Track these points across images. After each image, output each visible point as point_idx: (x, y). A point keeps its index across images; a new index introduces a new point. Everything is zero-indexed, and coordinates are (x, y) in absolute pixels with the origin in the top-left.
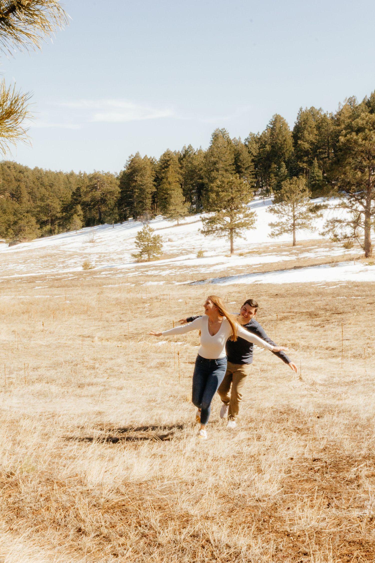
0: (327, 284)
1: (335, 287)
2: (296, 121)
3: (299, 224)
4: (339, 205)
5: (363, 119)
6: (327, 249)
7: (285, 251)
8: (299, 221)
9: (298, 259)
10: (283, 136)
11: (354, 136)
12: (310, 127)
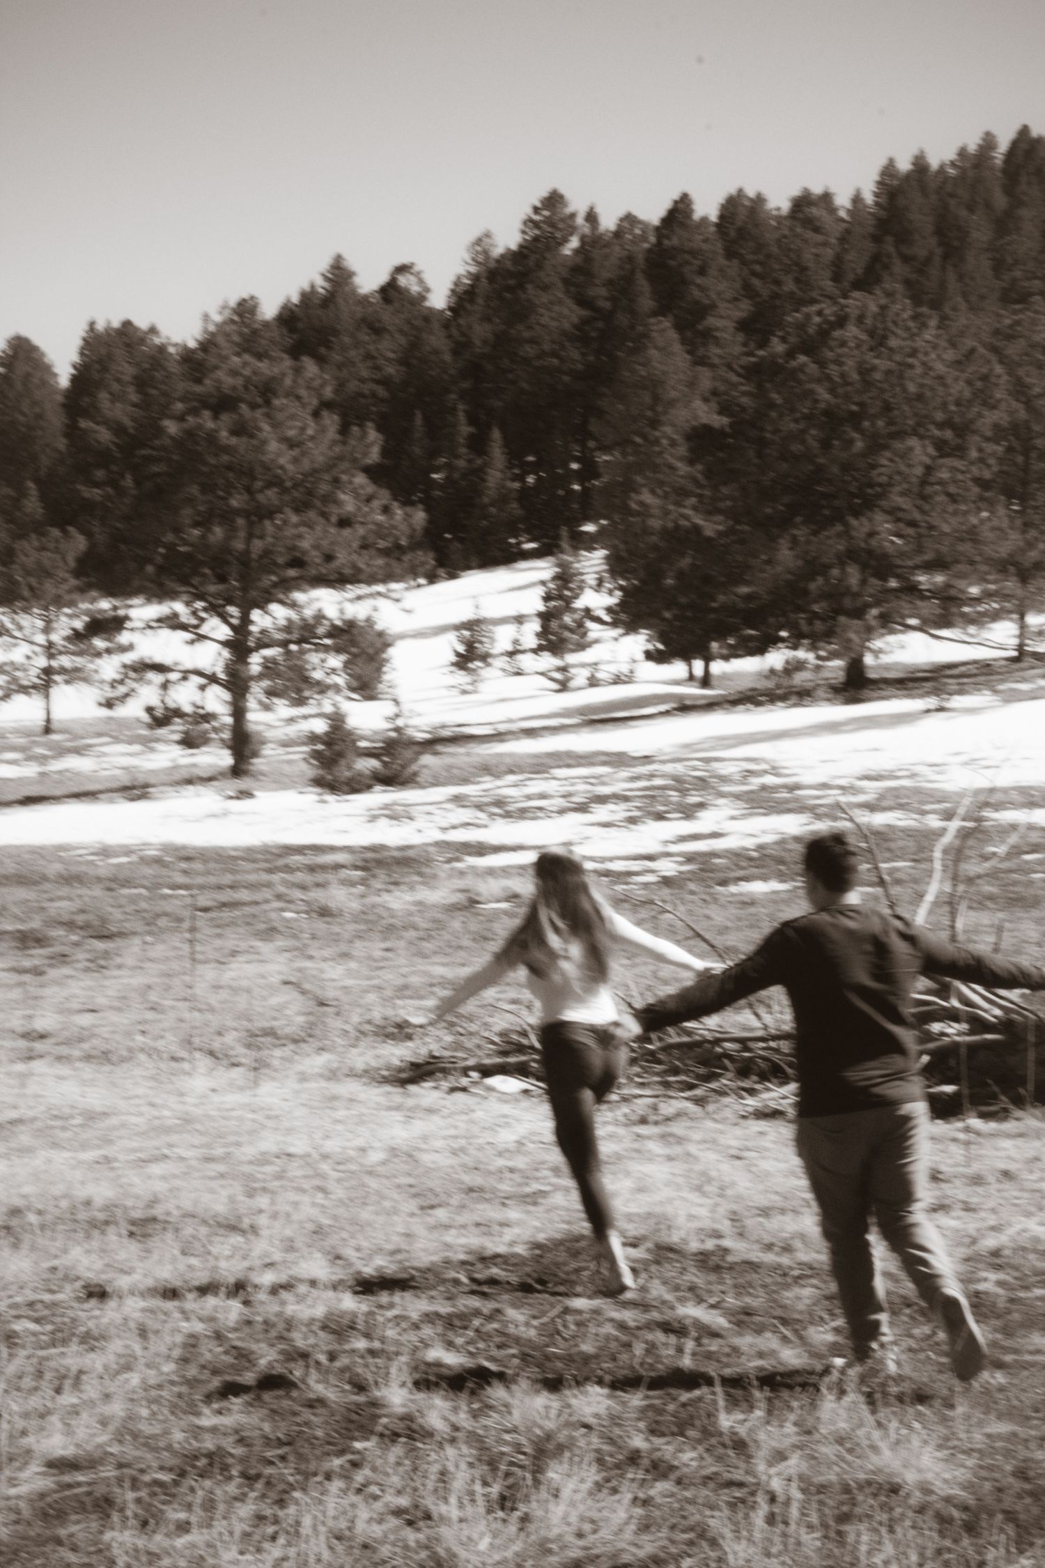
0: (105, 852)
1: (124, 860)
2: (75, 358)
3: (63, 671)
4: (159, 620)
5: (234, 373)
6: (137, 748)
7: (14, 749)
8: (65, 661)
9: (43, 774)
10: (35, 403)
11: (207, 421)
12: (118, 381)
